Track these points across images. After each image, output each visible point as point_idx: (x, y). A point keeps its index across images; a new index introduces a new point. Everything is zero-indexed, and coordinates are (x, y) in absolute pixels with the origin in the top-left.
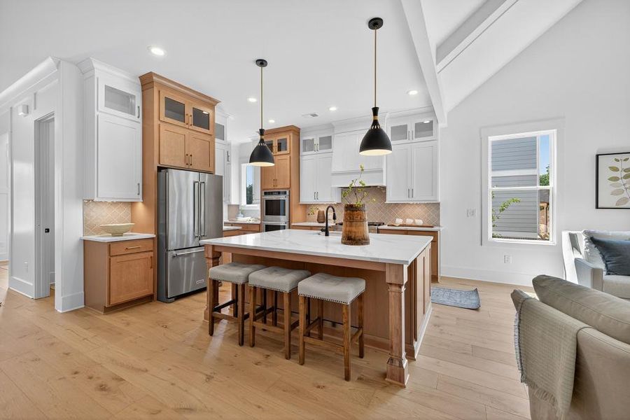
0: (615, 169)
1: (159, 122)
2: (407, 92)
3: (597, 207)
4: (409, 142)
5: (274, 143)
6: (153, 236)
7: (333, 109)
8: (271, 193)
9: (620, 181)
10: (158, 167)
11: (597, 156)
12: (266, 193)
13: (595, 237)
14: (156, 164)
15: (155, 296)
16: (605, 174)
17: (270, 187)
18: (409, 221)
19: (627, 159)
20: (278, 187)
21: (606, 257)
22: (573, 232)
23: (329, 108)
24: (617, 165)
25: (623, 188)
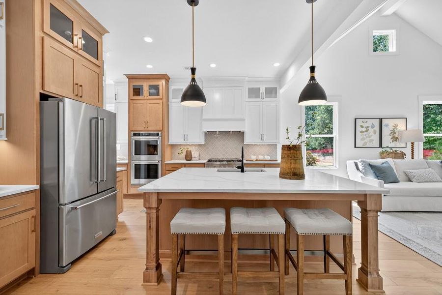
0: (362, 127)
1: (42, 35)
2: (273, 64)
3: (355, 147)
4: (261, 100)
5: (144, 87)
6: (38, 187)
7: (213, 65)
8: (139, 134)
9: (364, 133)
10: (41, 94)
11: (355, 119)
12: (135, 134)
13: (371, 164)
14: (38, 90)
15: (37, 270)
16: (359, 129)
17: (140, 128)
18: (261, 157)
19: (366, 122)
20: (148, 129)
21: (377, 174)
22: (356, 161)
23: (209, 65)
24: (363, 124)
25: (365, 136)
